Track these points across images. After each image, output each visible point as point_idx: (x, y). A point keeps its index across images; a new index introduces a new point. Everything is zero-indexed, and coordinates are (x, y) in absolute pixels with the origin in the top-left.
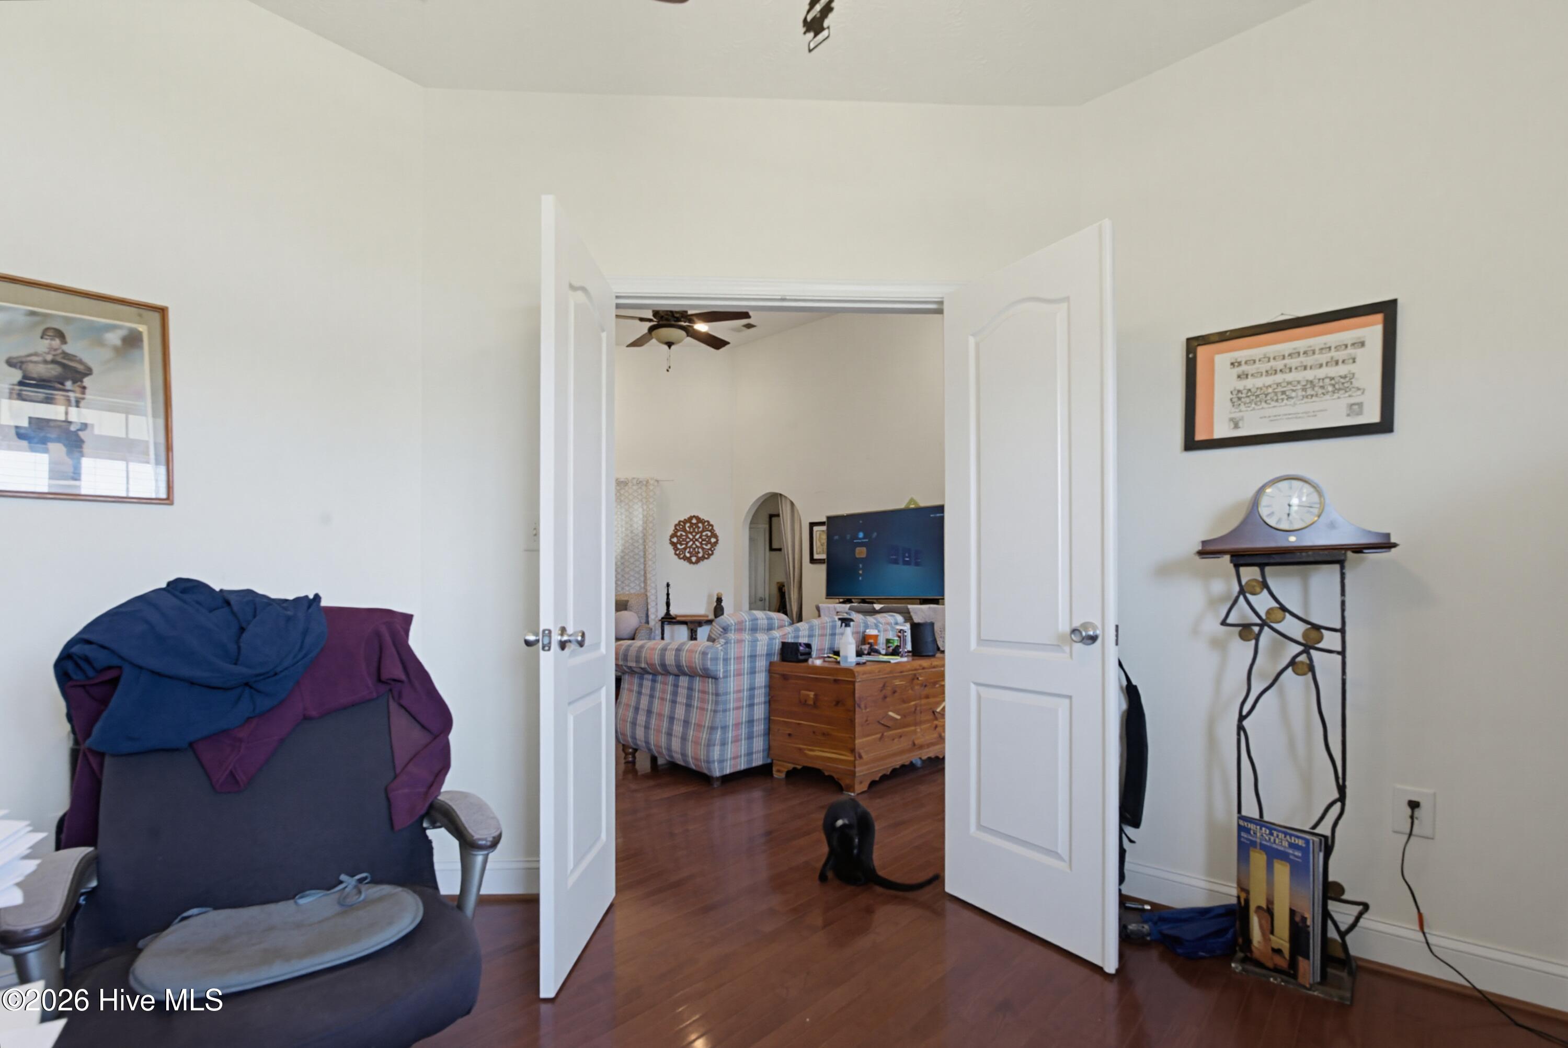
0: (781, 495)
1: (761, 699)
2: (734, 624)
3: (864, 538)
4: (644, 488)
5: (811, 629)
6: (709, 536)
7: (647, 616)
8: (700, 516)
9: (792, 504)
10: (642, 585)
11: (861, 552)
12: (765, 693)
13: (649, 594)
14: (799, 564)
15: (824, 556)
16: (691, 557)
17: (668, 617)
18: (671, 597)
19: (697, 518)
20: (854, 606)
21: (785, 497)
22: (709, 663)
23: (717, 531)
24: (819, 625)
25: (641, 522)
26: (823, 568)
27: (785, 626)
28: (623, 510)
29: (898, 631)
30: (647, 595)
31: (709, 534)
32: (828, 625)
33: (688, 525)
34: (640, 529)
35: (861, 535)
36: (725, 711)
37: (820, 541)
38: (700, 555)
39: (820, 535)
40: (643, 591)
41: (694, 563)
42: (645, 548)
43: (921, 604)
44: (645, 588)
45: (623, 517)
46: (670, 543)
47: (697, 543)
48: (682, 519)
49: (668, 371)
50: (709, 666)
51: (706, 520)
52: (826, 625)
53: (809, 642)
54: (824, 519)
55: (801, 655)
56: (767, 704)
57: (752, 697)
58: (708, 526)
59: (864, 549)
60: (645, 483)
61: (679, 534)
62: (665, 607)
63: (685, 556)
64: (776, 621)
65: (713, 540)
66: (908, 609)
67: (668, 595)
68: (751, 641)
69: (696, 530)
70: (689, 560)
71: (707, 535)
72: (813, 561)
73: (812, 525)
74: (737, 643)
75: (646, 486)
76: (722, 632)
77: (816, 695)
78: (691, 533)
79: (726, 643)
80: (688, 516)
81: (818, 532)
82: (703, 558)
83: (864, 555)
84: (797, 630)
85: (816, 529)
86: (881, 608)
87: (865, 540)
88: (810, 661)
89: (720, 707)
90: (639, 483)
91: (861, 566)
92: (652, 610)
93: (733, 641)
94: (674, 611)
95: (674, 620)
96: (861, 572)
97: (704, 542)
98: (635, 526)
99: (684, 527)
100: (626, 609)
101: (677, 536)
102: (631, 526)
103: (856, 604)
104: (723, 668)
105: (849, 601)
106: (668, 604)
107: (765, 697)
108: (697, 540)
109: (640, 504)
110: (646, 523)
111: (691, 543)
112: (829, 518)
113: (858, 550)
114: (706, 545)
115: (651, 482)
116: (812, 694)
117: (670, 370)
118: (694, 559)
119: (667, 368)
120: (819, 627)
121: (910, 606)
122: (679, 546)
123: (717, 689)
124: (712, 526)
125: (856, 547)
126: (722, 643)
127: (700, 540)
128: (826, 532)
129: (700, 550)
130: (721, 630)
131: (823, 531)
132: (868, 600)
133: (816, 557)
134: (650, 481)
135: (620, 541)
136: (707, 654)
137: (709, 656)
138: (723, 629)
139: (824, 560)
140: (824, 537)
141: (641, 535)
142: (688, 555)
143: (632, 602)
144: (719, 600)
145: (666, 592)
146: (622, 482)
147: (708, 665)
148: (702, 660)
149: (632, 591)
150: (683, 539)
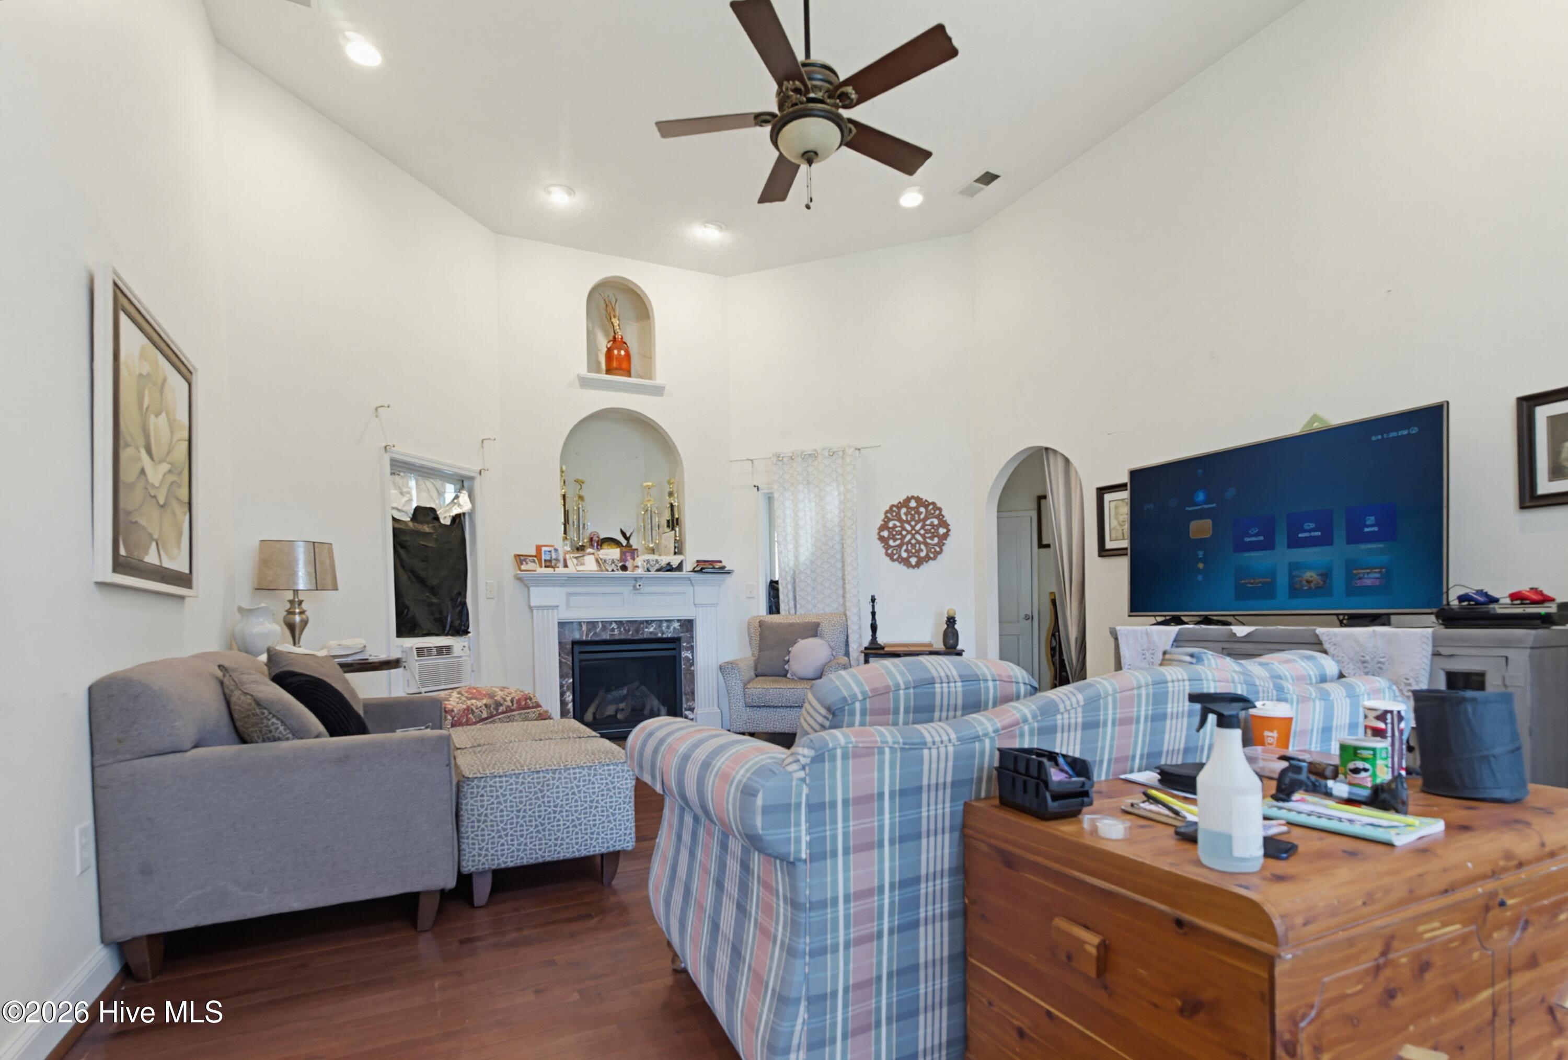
0: (1047, 449)
1: (938, 906)
2: (860, 697)
3: (1207, 502)
4: (840, 461)
5: (1092, 704)
6: (936, 526)
7: (847, 644)
8: (921, 496)
9: (1067, 461)
10: (841, 600)
11: (1200, 528)
12: (952, 889)
13: (848, 613)
14: (1081, 559)
15: (1125, 544)
16: (909, 557)
17: (873, 646)
18: (877, 617)
19: (918, 499)
20: (1189, 629)
21: (1055, 452)
22: (759, 822)
23: (948, 516)
24: (1115, 692)
25: (836, 512)
26: (1122, 565)
27: (1018, 698)
28: (812, 496)
29: (1372, 715)
30: (846, 616)
31: (936, 522)
32: (1143, 691)
33: (904, 510)
34: (836, 520)
35: (1201, 497)
36: (819, 952)
37: (1117, 518)
38: (923, 554)
39: (1116, 507)
40: (841, 609)
41: (913, 567)
42: (843, 548)
43: (1342, 624)
44: (844, 605)
45: (813, 504)
46: (879, 539)
47: (918, 537)
48: (895, 503)
49: (808, 207)
50: (760, 832)
51: (930, 501)
52: (1135, 692)
53: (1086, 757)
54: (1125, 479)
55: (1055, 798)
56: (960, 921)
57: (909, 905)
58: (934, 509)
59: (1207, 523)
60: (841, 453)
61: (891, 524)
62: (870, 633)
63: (900, 556)
64: (991, 684)
65: (942, 531)
66: (1317, 636)
67: (873, 614)
68: (902, 749)
69: (917, 517)
70: (906, 562)
71: (932, 525)
72: (1103, 552)
73: (1102, 492)
74: (855, 756)
75: (843, 458)
76: (825, 717)
77: (1104, 948)
78: (908, 522)
79: (818, 759)
80: (905, 497)
81: (1113, 504)
82: (927, 558)
83: (1208, 535)
84: (1050, 710)
85: (1108, 497)
86: (1249, 635)
87: (1206, 506)
88: (1087, 818)
89: (805, 943)
90: (833, 454)
91: (1201, 554)
92: (853, 638)
93: (839, 752)
94: (883, 638)
95: (881, 652)
96: (1201, 566)
97: (927, 535)
98: (829, 516)
99: (898, 514)
100: (815, 635)
101: (888, 528)
102: (823, 517)
103: (1191, 626)
104: (809, 833)
105: (1177, 621)
106: (874, 628)
107: (950, 899)
108: (917, 532)
109: (835, 485)
110: (844, 512)
111: (909, 537)
112: (1134, 474)
113: (1195, 525)
114: (932, 538)
115: (850, 451)
116: (1091, 940)
117: (811, 205)
118: (913, 561)
119: (806, 201)
120: (1114, 701)
121: (1320, 631)
122: (891, 543)
123: (794, 888)
124: (940, 509)
125: (1190, 521)
126: (803, 761)
127: (922, 532)
128: (1128, 501)
129: (923, 547)
130: (823, 711)
131: (1123, 500)
132: (1215, 618)
133: (1109, 545)
134: (847, 450)
135: (810, 540)
136: (754, 795)
137: (759, 801)
138: (829, 709)
139: (1126, 549)
140: (1125, 510)
141: (837, 529)
142: (904, 555)
143: (825, 628)
144: (951, 621)
145: (871, 610)
146: (810, 455)
147: (755, 826)
148: (741, 809)
149: (828, 610)
150: (896, 532)
